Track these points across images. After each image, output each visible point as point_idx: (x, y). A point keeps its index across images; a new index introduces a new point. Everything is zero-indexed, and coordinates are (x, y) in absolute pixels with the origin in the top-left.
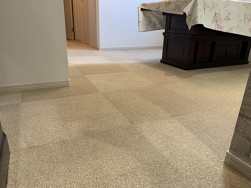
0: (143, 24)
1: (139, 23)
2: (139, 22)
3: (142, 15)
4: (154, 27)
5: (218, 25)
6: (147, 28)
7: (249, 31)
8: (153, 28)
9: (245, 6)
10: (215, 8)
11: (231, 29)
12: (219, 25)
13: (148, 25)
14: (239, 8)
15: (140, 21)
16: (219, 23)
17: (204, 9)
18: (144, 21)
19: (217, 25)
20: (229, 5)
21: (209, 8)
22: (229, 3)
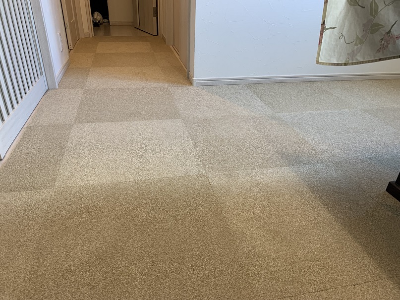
0: (341, 36)
8: (378, 51)
18: (347, 24)
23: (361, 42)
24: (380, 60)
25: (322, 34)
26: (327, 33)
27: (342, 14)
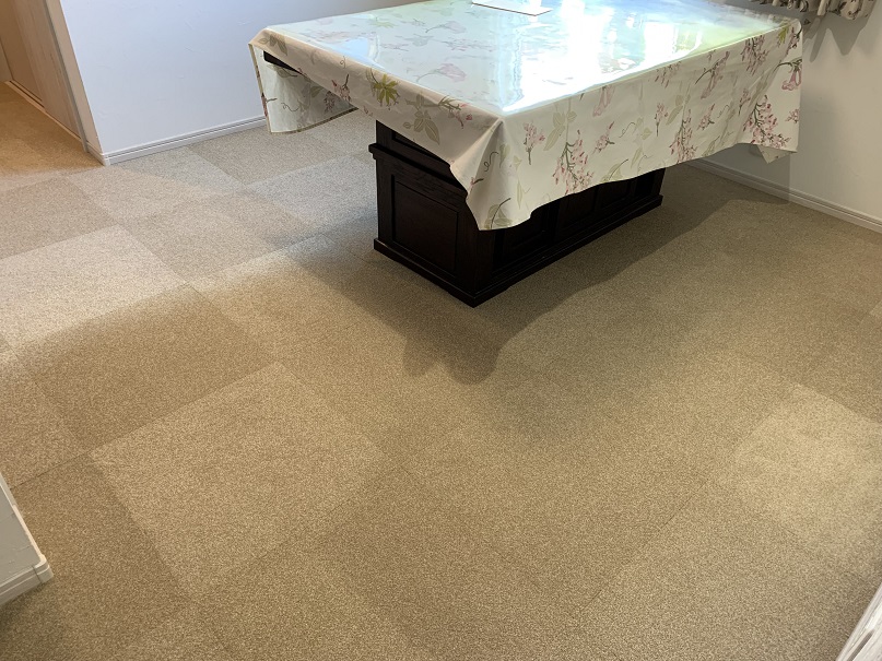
0: (285, 106)
1: (268, 104)
2: (265, 101)
3: (275, 73)
4: (330, 107)
5: (574, 176)
6: (302, 120)
7: (670, 149)
8: (326, 110)
9: (660, 80)
10: (565, 132)
11: (616, 168)
12: (578, 175)
13: (304, 107)
14: (640, 99)
15: (267, 97)
16: (576, 169)
17: (529, 150)
18: (286, 94)
19: (571, 179)
20: (609, 102)
21: (544, 142)
22: (608, 96)
23: (306, 108)
24: (331, 119)
25: (265, 106)
26: (269, 104)
27: (278, 86)
